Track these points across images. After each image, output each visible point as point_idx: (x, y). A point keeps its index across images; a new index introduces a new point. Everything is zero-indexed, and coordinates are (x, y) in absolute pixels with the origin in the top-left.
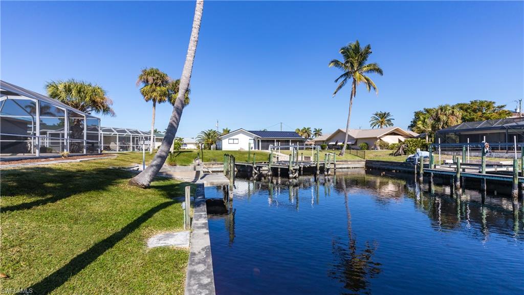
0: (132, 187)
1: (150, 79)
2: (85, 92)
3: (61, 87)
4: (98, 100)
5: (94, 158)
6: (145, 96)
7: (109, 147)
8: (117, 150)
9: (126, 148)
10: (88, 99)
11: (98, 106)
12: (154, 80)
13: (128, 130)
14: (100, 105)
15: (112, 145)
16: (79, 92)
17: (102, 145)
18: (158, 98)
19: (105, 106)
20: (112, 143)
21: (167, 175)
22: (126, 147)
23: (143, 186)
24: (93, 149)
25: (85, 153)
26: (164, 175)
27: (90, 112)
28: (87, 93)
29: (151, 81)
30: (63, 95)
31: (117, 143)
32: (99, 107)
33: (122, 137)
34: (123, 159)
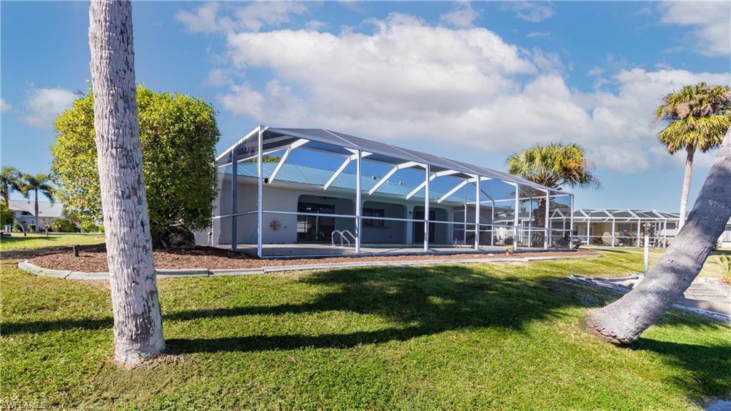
0: (584, 335)
1: (683, 109)
2: (553, 158)
3: (522, 158)
4: (572, 165)
5: (554, 257)
6: (668, 144)
7: (600, 239)
8: (613, 244)
9: (630, 242)
10: (557, 167)
11: (571, 174)
12: (691, 107)
13: (634, 211)
14: (575, 173)
15: (605, 236)
16: (544, 158)
17: (588, 235)
18: (702, 142)
19: (583, 172)
20: (605, 233)
21: (711, 309)
22: (631, 240)
23: (615, 341)
24: (562, 243)
25: (546, 248)
26: (702, 309)
27: (560, 186)
28: (555, 158)
29: (682, 114)
30: (525, 167)
31: (613, 233)
32: (574, 176)
33: (623, 224)
34: (610, 260)
